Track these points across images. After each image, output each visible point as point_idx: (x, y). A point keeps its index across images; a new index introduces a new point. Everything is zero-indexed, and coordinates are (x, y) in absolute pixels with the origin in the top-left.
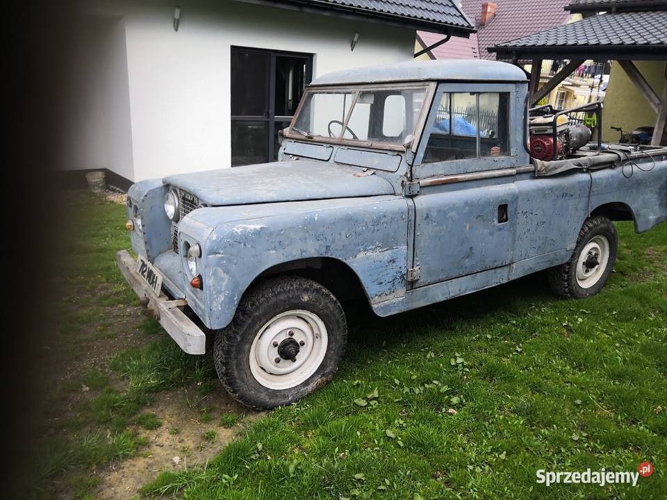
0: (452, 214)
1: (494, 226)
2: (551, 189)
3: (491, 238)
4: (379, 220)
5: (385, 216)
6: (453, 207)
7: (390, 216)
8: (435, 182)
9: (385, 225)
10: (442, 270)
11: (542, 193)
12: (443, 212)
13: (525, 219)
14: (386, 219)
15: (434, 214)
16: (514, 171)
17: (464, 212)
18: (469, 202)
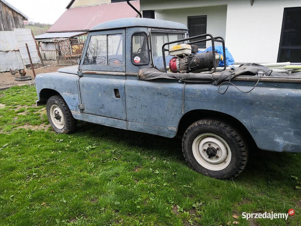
0: (93, 87)
1: (113, 98)
2: (148, 88)
3: (112, 103)
4: (68, 83)
5: (70, 82)
6: (92, 84)
7: (71, 82)
8: (87, 72)
9: (70, 85)
10: (92, 110)
11: (141, 88)
12: (89, 85)
13: (132, 100)
14: (70, 83)
15: (85, 85)
16: (124, 74)
17: (97, 87)
18: (99, 83)
